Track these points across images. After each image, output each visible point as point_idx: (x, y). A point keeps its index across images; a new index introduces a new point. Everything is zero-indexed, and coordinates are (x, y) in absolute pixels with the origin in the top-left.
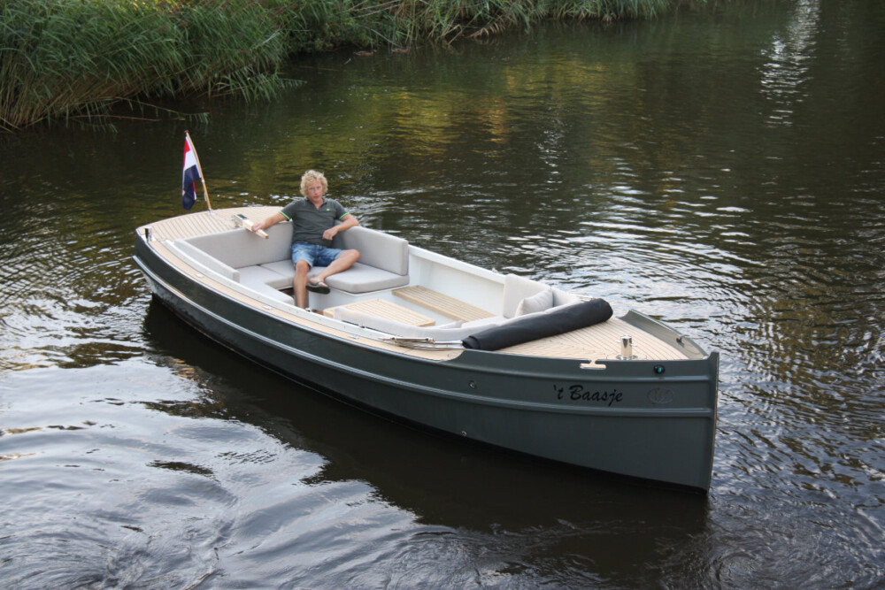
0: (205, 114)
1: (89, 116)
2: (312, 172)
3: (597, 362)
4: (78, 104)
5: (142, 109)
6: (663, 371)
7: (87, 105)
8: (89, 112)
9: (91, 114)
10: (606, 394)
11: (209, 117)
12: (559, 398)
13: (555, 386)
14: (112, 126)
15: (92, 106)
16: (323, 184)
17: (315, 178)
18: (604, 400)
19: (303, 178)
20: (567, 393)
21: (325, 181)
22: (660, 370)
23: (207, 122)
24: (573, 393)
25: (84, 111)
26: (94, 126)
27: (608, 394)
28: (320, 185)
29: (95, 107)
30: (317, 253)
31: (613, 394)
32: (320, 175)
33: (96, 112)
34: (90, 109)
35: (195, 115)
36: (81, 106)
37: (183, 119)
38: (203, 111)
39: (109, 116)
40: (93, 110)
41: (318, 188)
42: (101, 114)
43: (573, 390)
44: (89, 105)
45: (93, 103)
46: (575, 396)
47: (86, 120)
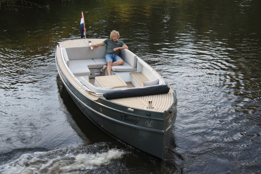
0: (48, 6)
1: (8, 6)
2: (114, 31)
3: (131, 108)
4: (4, 1)
5: (26, 4)
6: (150, 115)
7: (7, 2)
8: (8, 4)
9: (9, 5)
10: (134, 120)
11: (49, 7)
12: (122, 119)
13: (120, 115)
14: (16, 9)
15: (9, 2)
16: (118, 35)
17: (115, 33)
18: (133, 122)
19: (112, 33)
20: (123, 118)
21: (119, 35)
22: (149, 114)
23: (49, 8)
24: (125, 118)
25: (6, 4)
26: (9, 9)
27: (135, 120)
28: (117, 36)
29: (10, 2)
30: (113, 57)
31: (136, 121)
32: (117, 32)
33: (10, 4)
34: (8, 3)
35: (45, 6)
36: (5, 2)
37: (41, 7)
38: (47, 5)
39: (15, 6)
40: (9, 4)
41: (116, 36)
42: (12, 5)
43: (125, 117)
44: (8, 2)
45: (9, 1)
46: (126, 119)
47: (7, 7)
